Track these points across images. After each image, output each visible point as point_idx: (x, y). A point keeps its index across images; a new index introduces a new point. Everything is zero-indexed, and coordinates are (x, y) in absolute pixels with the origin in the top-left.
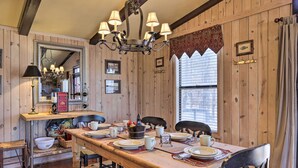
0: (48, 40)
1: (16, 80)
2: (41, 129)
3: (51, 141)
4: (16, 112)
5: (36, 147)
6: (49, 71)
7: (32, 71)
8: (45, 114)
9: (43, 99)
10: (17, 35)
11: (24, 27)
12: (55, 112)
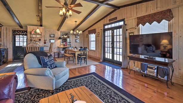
0: (63, 31)
1: (57, 40)
2: (62, 49)
3: (63, 52)
4: (57, 46)
5: (61, 53)
6: (63, 37)
7: (60, 38)
8: (62, 46)
9: (62, 43)
10: (57, 31)
11: (58, 30)
12: (64, 46)
